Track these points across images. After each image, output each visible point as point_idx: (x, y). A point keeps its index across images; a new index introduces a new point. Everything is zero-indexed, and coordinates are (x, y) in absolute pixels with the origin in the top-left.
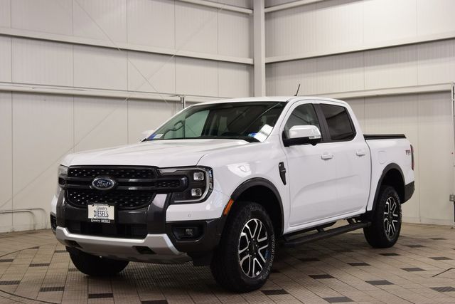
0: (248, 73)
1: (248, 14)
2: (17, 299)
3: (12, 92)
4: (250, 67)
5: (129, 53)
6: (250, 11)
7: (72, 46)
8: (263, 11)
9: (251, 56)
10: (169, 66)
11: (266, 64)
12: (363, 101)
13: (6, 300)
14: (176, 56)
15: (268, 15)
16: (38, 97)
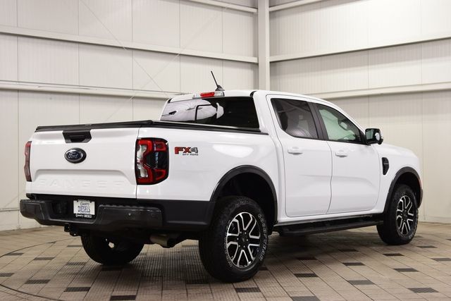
0: (252, 72)
1: (253, 13)
2: (23, 295)
3: (18, 91)
4: (255, 65)
5: (134, 52)
6: (254, 10)
7: (77, 45)
8: (267, 10)
9: (256, 54)
10: (174, 64)
11: (271, 62)
12: (367, 99)
13: (12, 297)
14: (180, 55)
15: (273, 14)
16: (44, 95)
